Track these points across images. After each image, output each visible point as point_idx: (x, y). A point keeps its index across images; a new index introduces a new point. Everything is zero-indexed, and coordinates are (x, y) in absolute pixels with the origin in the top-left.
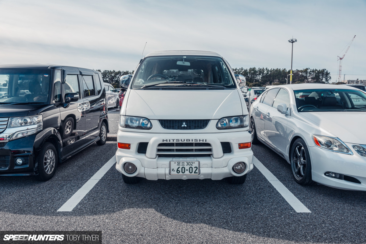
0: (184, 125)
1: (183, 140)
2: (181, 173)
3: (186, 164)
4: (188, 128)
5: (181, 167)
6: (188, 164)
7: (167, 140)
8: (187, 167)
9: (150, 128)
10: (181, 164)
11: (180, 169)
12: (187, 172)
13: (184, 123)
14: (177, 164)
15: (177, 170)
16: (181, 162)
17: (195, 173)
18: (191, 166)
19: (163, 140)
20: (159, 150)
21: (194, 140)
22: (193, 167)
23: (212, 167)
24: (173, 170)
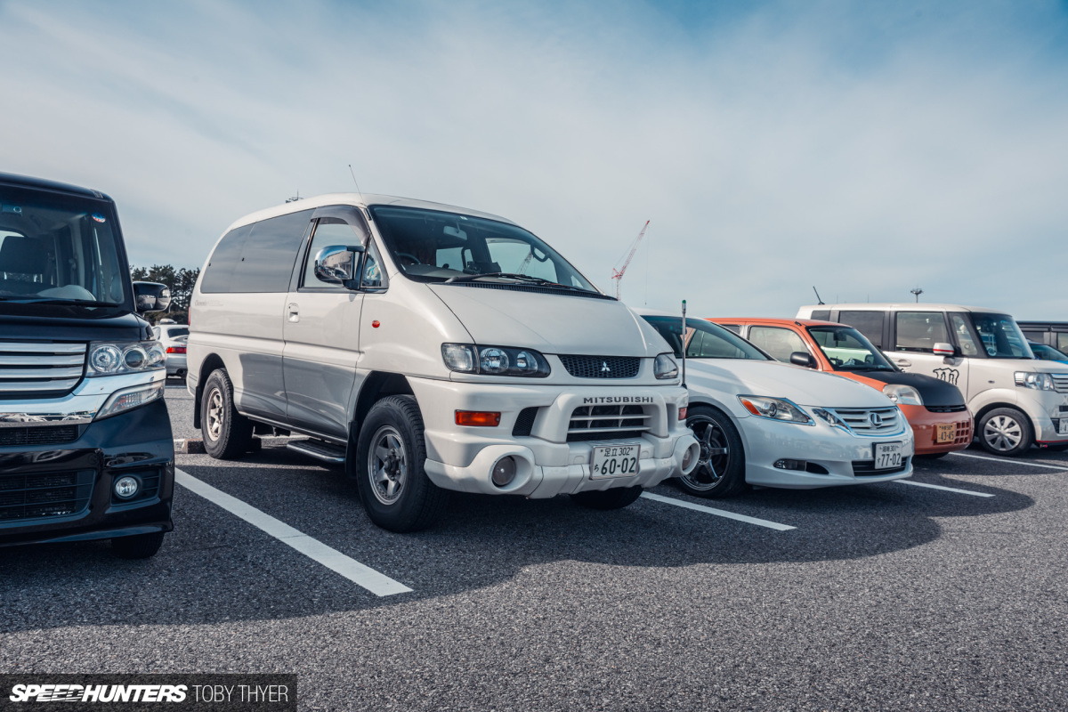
0: (605, 368)
1: (618, 400)
2: (608, 473)
3: (619, 452)
4: (613, 374)
5: (610, 458)
6: (622, 453)
7: (591, 399)
8: (619, 460)
9: (546, 375)
10: (611, 453)
11: (607, 466)
12: (618, 472)
13: (605, 364)
14: (604, 452)
15: (604, 468)
16: (612, 449)
17: (630, 471)
18: (625, 456)
19: (585, 400)
20: (572, 425)
21: (634, 399)
22: (629, 457)
23: (654, 458)
24: (596, 467)
